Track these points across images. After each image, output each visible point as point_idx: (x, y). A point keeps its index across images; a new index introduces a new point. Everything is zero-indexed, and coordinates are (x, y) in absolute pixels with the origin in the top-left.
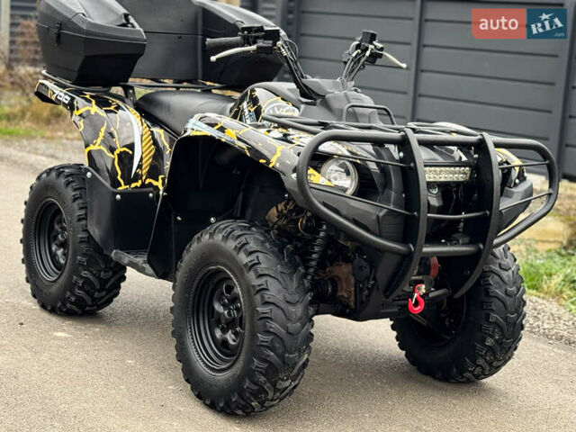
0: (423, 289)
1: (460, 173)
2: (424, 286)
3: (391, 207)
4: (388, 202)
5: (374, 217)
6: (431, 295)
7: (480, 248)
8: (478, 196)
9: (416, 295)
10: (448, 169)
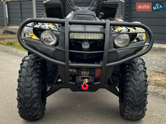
2: (87, 80)
5: (52, 51)
6: (95, 84)
9: (84, 83)
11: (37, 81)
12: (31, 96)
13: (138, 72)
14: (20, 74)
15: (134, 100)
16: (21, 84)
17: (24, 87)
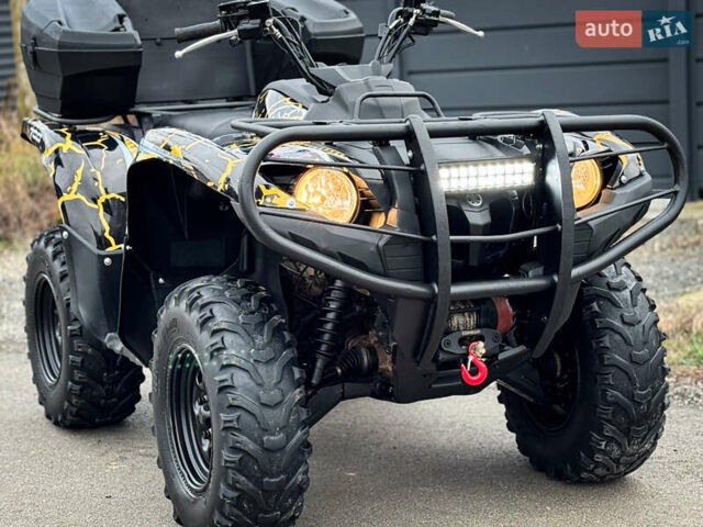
0: (481, 348)
2: (481, 344)
5: (373, 249)
6: (501, 356)
7: (553, 282)
9: (471, 358)
11: (297, 376)
12: (288, 439)
13: (626, 293)
14: (224, 357)
15: (632, 398)
16: (240, 397)
17: (256, 409)
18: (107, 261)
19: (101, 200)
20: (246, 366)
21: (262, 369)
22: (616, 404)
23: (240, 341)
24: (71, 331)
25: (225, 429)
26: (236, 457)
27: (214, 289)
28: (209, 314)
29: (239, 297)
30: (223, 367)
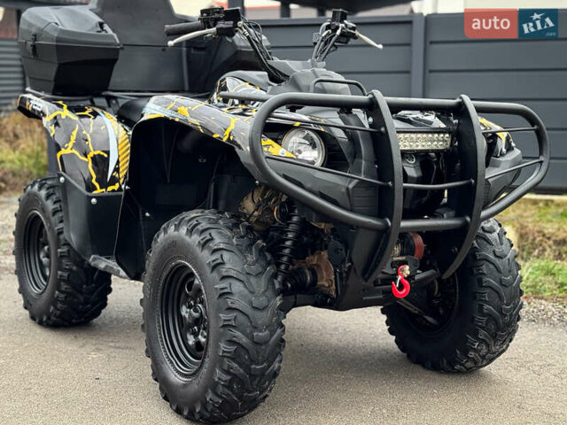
0: (407, 270)
1: (439, 141)
2: (407, 267)
3: (362, 177)
4: (359, 172)
5: (344, 190)
6: (417, 277)
7: (466, 221)
8: (461, 165)
9: (399, 278)
10: (425, 135)
11: (277, 286)
12: (271, 336)
13: (495, 235)
14: (224, 271)
15: (500, 310)
16: (237, 301)
17: (249, 310)
18: (94, 201)
19: (91, 155)
20: (242, 277)
21: (253, 280)
22: (490, 315)
23: (236, 258)
24: (61, 253)
25: (224, 326)
26: (232, 348)
27: (210, 219)
28: (209, 237)
29: (230, 224)
30: (224, 278)
